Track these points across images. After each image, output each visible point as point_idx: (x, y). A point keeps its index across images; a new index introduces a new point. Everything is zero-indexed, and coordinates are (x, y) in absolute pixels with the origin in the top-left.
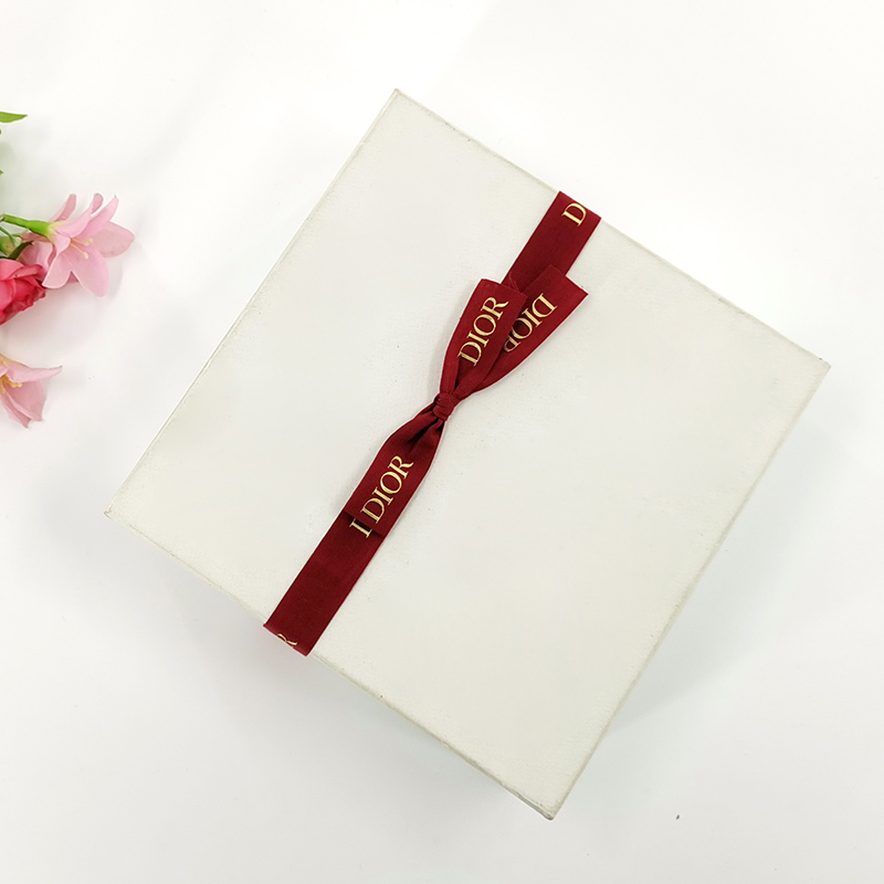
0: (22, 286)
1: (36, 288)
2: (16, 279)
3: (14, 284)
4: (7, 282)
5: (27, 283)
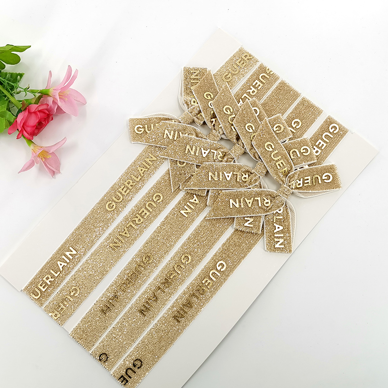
0: (42, 114)
1: (48, 114)
2: (40, 111)
3: (38, 113)
4: (35, 112)
5: (44, 113)
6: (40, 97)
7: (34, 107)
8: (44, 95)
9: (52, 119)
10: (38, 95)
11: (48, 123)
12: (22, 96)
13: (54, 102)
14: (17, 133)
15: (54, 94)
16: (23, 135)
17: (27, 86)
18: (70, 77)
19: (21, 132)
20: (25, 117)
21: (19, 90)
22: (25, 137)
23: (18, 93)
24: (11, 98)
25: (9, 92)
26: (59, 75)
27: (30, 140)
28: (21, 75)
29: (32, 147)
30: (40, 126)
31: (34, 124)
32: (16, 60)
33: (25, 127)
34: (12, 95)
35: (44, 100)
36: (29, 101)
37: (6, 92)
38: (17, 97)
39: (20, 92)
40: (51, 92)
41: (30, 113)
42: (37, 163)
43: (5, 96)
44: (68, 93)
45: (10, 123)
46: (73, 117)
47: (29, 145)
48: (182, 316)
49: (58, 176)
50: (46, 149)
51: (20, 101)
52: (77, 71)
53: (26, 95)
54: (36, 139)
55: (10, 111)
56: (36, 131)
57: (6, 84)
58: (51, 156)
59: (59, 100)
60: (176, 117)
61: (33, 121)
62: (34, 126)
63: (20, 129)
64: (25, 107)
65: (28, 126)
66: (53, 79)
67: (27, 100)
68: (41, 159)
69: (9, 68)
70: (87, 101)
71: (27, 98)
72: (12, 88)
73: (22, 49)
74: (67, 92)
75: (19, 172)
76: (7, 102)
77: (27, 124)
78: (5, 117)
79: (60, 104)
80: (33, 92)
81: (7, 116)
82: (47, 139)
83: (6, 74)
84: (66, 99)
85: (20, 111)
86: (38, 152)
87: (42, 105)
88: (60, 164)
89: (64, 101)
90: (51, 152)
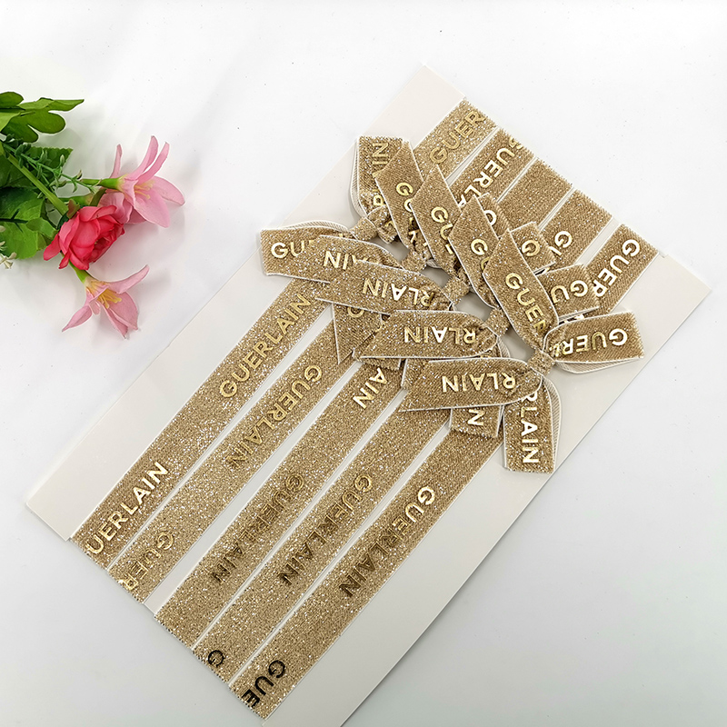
0: (105, 224)
1: (115, 225)
2: (99, 219)
3: (98, 223)
4: (91, 222)
5: (108, 222)
6: (101, 194)
7: (90, 212)
8: (107, 188)
9: (123, 232)
10: (96, 189)
11: (115, 239)
12: (68, 191)
13: (127, 202)
14: (60, 257)
15: (126, 188)
16: (70, 261)
17: (76, 174)
18: (156, 156)
19: (67, 256)
20: (74, 230)
21: (62, 179)
22: (73, 265)
23: (61, 186)
24: (49, 195)
25: (44, 183)
26: (136, 152)
27: (83, 271)
28: (66, 153)
29: (86, 283)
30: (101, 246)
31: (91, 243)
32: (58, 125)
33: (74, 247)
34: (50, 189)
35: (107, 198)
36: (82, 199)
37: (39, 185)
38: (59, 193)
39: (65, 183)
40: (121, 183)
41: (82, 222)
42: (96, 313)
43: (38, 191)
44: (151, 186)
45: (48, 241)
46: (161, 229)
47: (82, 279)
48: (356, 586)
49: (134, 335)
50: (112, 287)
51: (65, 200)
52: (167, 145)
53: (75, 190)
54: (93, 269)
55: (47, 218)
56: (94, 255)
57: (39, 170)
58: (120, 300)
59: (134, 199)
60: (345, 228)
61: (89, 237)
62: (90, 246)
63: (65, 252)
64: (74, 211)
65: (79, 247)
66: (124, 159)
67: (76, 198)
68: (104, 304)
69: (44, 140)
70: (185, 199)
71: (77, 194)
72: (51, 177)
73: (69, 106)
74: (150, 184)
75: (64, 330)
76: (41, 202)
77: (78, 242)
78: (39, 229)
79: (137, 206)
80: (87, 183)
81: (42, 228)
82: (114, 269)
83: (40, 150)
84: (149, 197)
85: (64, 219)
86: (99, 292)
87: (105, 208)
88: (137, 313)
89: (145, 200)
90: (121, 292)
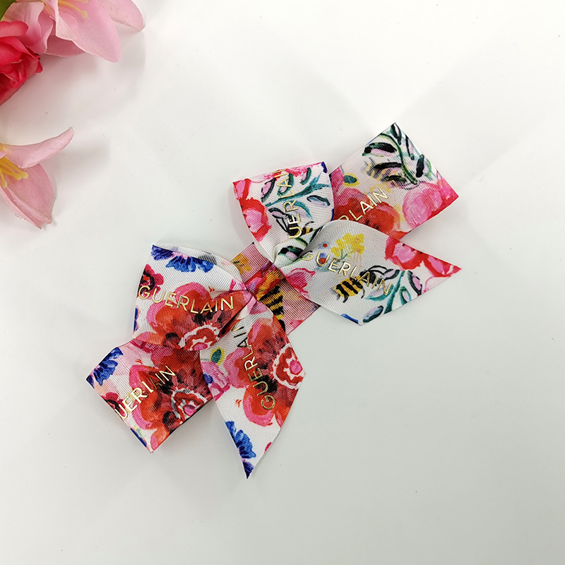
0: (5, 53)
1: (24, 53)
5: (11, 48)
9: (40, 68)
13: (46, 17)
35: (19, 9)
50: (14, 154)
58: (26, 176)
84: (85, 15)
88: (53, 197)
89: (81, 20)
90: (25, 166)
